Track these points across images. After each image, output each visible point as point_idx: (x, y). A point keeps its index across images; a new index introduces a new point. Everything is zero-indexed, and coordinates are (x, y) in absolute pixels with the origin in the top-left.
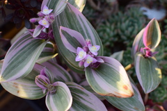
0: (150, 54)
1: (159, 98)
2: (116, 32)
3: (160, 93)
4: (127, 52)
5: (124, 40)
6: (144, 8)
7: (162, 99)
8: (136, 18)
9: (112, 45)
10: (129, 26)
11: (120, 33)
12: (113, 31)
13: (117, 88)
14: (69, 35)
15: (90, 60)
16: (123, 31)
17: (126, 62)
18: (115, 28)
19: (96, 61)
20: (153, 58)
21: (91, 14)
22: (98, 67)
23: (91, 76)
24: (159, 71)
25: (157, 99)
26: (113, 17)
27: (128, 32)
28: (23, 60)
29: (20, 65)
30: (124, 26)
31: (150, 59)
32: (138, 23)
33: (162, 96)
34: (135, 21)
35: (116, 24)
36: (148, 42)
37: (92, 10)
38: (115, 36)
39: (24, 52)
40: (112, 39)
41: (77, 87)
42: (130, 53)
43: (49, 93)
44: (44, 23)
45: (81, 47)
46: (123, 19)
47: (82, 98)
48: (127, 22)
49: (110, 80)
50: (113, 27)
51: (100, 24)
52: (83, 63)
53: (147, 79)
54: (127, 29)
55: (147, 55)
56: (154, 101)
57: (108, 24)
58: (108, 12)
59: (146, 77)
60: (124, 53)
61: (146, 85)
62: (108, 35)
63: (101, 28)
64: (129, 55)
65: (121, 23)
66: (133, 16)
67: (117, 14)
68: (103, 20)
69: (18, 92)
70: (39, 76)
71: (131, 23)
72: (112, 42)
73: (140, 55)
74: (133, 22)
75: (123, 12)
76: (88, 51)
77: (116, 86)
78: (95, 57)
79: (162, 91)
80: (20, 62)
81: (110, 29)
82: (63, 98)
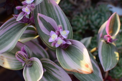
0: (111, 40)
1: (117, 75)
2: (87, 23)
3: (118, 71)
4: (94, 38)
5: (93, 29)
6: (110, 5)
7: (119, 76)
8: (104, 13)
9: (84, 32)
10: (97, 18)
11: (90, 23)
12: (85, 21)
13: (80, 66)
14: (45, 20)
15: (60, 42)
16: (92, 22)
17: (93, 45)
18: (87, 19)
19: (65, 42)
20: (113, 43)
21: (69, 7)
22: (67, 48)
23: (60, 54)
24: (117, 54)
25: (115, 76)
26: (86, 10)
27: (96, 23)
28: (9, 39)
29: (6, 43)
30: (94, 18)
31: (111, 45)
32: (104, 16)
33: (119, 74)
34: (103, 14)
35: (88, 16)
36: (110, 31)
37: (70, 5)
38: (86, 25)
39: (10, 33)
40: (84, 27)
41: (50, 63)
42: (96, 38)
43: (27, 66)
44: (26, 10)
45: (54, 30)
46: (93, 13)
47: (53, 71)
48: (96, 15)
49: (75, 59)
50: (85, 18)
51: (76, 16)
52: (55, 44)
53: (107, 60)
54: (96, 20)
55: (108, 41)
56: (113, 77)
57: (82, 16)
58: (83, 7)
59: (107, 58)
60: (92, 39)
61: (106, 65)
62: (81, 24)
63: (76, 19)
64: (95, 41)
65: (91, 15)
66: (101, 10)
67: (89, 9)
68: (78, 13)
69: (4, 63)
70: (19, 52)
71: (99, 16)
72: (83, 30)
73: (103, 41)
74: (101, 15)
75: (94, 8)
76: (59, 35)
77: (79, 64)
78: (65, 40)
79: (120, 70)
80: (6, 40)
81: (83, 19)
82: (36, 71)
